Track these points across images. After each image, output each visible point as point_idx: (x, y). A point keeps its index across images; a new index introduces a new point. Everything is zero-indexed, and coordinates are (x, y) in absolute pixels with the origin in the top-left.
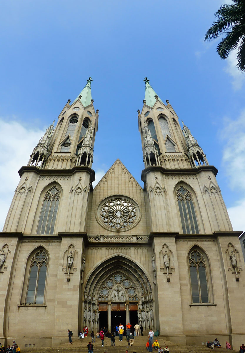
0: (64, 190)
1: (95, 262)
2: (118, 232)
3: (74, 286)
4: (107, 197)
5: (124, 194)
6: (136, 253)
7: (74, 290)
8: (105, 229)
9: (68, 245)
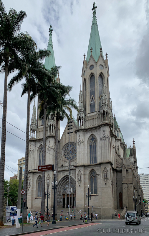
4: (66, 144)
6: (73, 173)
9: (47, 174)
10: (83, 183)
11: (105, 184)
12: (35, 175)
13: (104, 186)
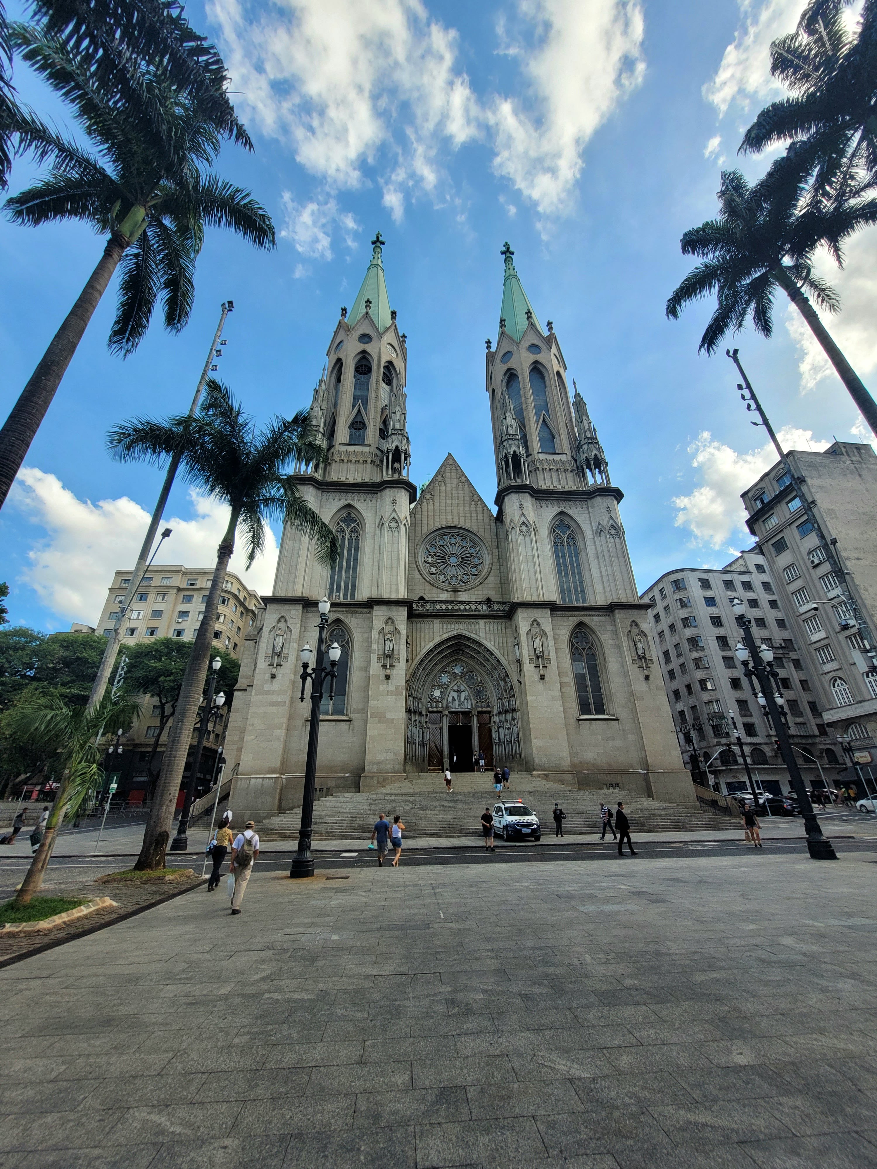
0: (367, 522)
1: (423, 644)
2: (455, 591)
3: (397, 687)
4: (435, 529)
5: (462, 525)
6: (488, 631)
7: (397, 693)
8: (433, 585)
9: (383, 619)
10: (553, 667)
11: (642, 678)
12: (310, 615)
13: (639, 686)
